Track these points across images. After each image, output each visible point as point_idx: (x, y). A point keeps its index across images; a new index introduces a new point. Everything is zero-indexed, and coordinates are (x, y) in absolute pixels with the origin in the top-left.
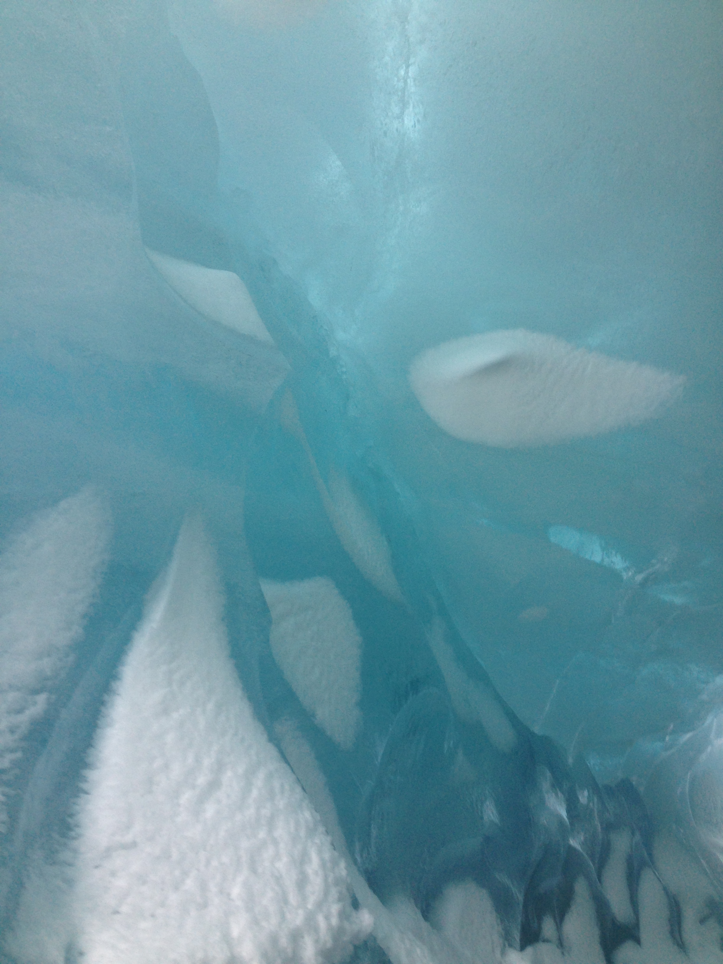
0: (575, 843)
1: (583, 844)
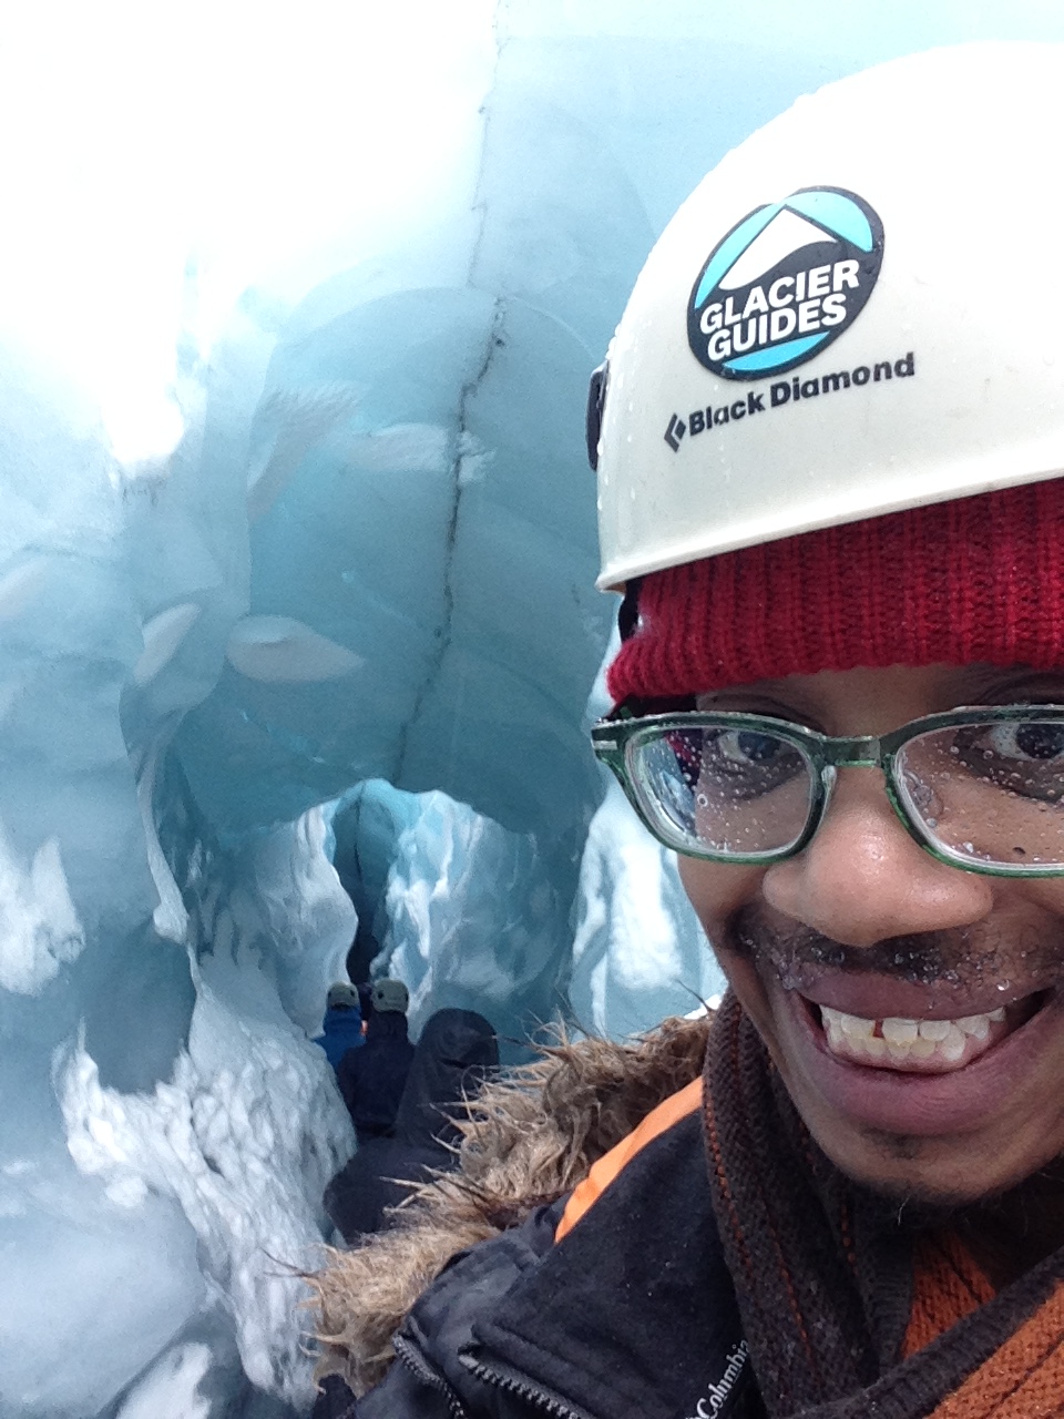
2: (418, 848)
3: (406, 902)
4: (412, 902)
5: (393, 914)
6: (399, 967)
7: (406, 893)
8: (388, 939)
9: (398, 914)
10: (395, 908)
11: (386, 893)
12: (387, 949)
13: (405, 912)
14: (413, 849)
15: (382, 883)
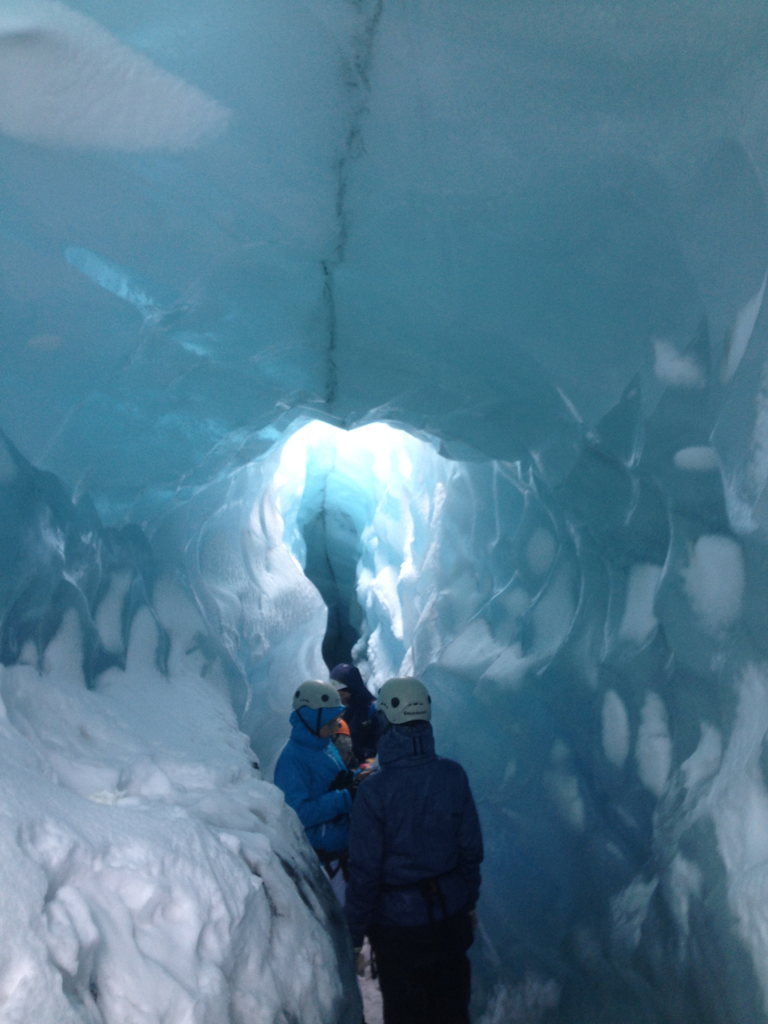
0: (71, 578)
1: (79, 581)
2: (379, 539)
3: (375, 589)
4: (380, 588)
5: (365, 603)
6: (376, 650)
7: (374, 582)
8: (364, 626)
9: (369, 603)
10: (366, 598)
11: (356, 586)
12: (364, 636)
13: (375, 599)
14: (375, 541)
15: (352, 578)
